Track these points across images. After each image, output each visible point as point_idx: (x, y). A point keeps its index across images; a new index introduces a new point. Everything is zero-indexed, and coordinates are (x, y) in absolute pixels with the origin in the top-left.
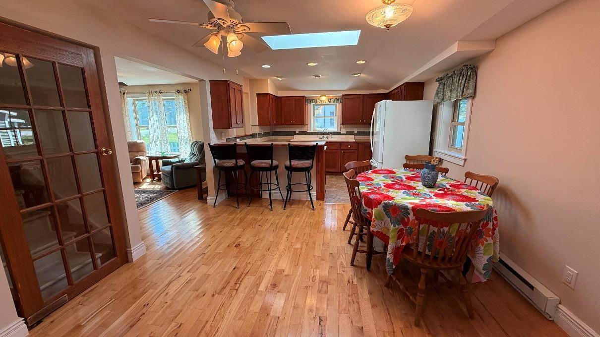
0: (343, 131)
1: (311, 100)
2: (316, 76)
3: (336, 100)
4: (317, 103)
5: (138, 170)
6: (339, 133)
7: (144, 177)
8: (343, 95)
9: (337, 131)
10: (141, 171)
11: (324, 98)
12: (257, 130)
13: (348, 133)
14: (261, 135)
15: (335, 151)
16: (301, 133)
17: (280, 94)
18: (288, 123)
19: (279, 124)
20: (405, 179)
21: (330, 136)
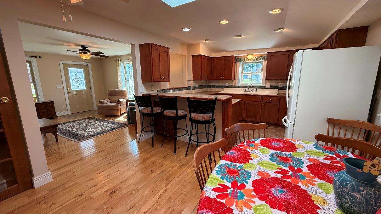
0: (268, 85)
1: (240, 59)
2: (238, 36)
3: (262, 58)
4: (245, 62)
5: (118, 108)
6: (263, 87)
7: (122, 113)
8: (269, 53)
9: (261, 85)
10: (121, 109)
11: (250, 57)
12: (192, 84)
13: (272, 87)
14: (195, 88)
15: (257, 103)
16: (230, 87)
17: (213, 55)
18: (219, 78)
19: (211, 78)
20: (305, 170)
21: (255, 89)
